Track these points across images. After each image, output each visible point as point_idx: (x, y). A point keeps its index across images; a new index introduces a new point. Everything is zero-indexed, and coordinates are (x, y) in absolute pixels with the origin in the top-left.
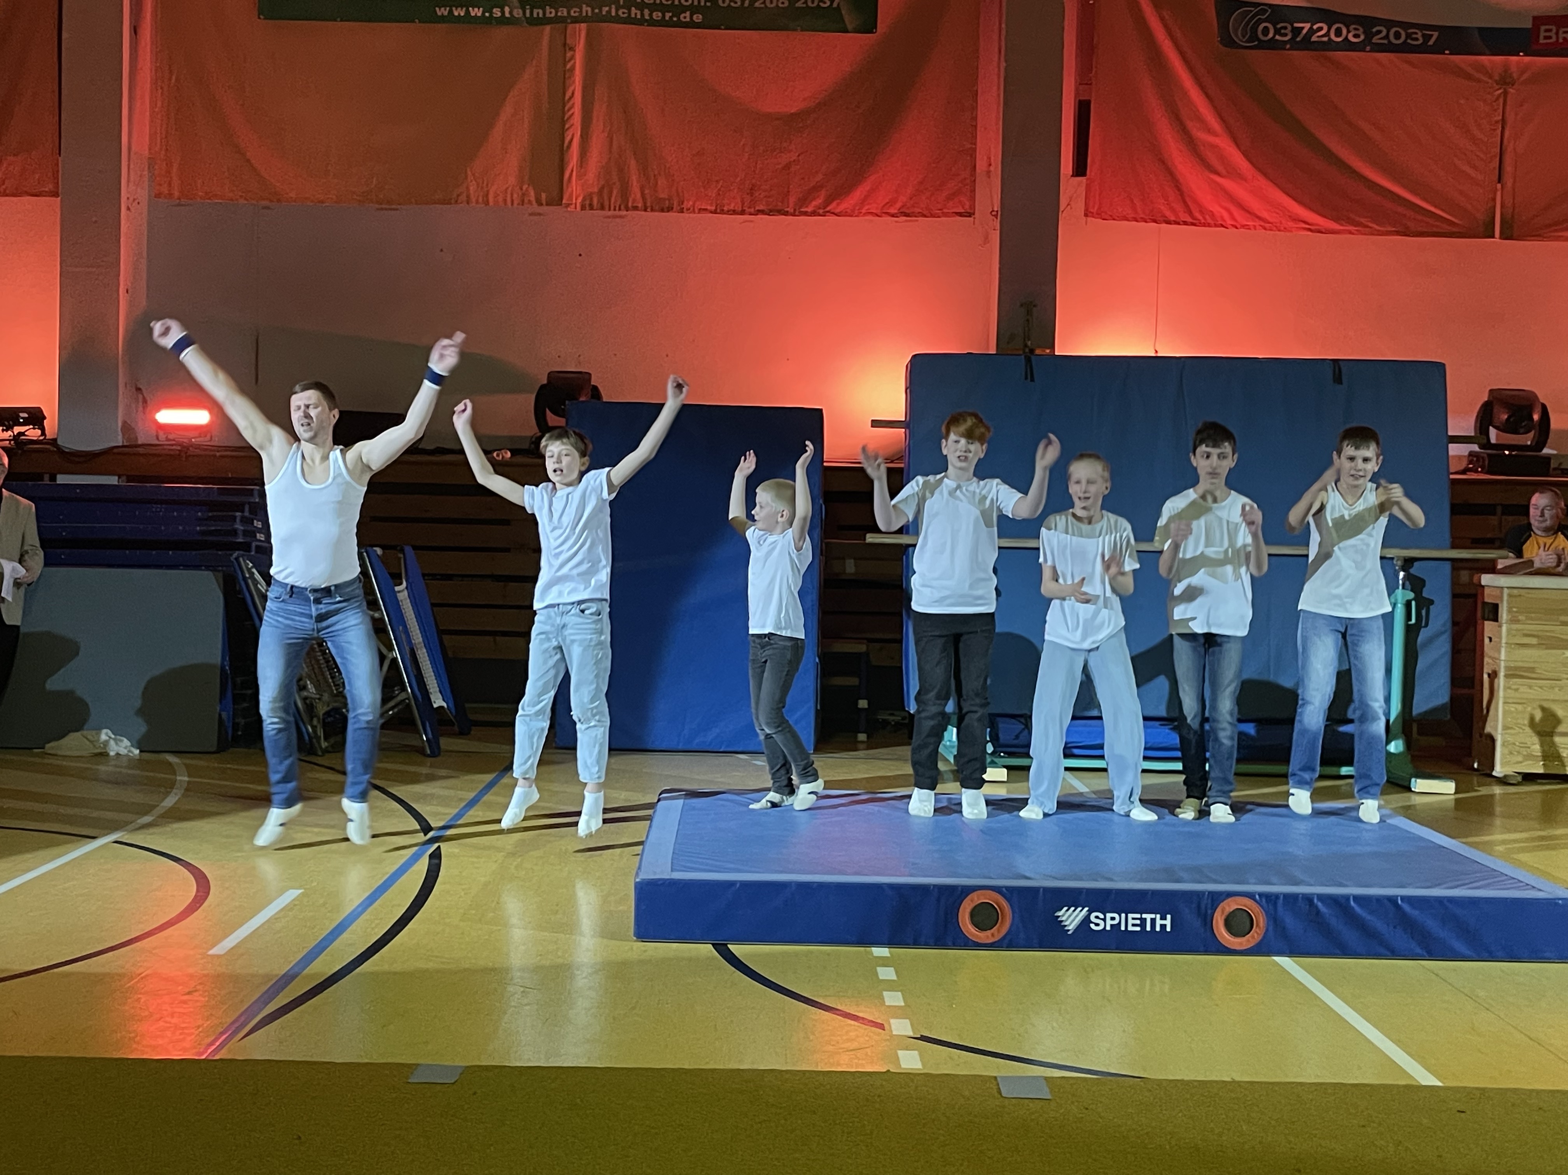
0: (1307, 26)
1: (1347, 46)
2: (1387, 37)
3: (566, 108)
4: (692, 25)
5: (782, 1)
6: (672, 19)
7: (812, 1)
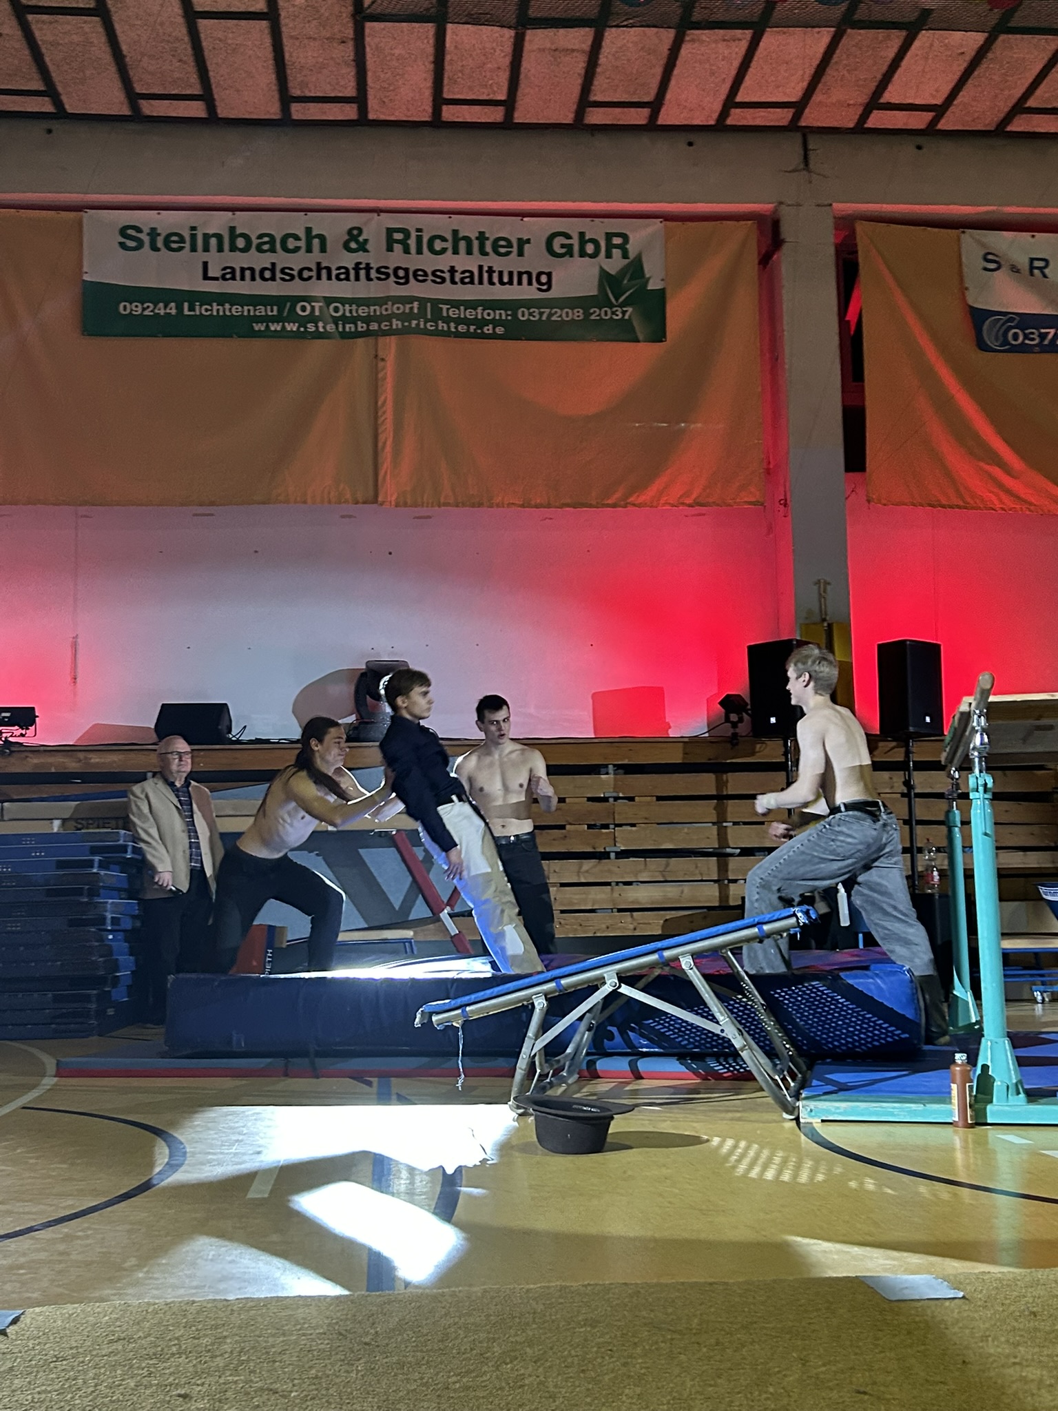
0: (1053, 331)
3: (380, 414)
4: (494, 336)
5: (578, 314)
6: (476, 331)
7: (605, 314)
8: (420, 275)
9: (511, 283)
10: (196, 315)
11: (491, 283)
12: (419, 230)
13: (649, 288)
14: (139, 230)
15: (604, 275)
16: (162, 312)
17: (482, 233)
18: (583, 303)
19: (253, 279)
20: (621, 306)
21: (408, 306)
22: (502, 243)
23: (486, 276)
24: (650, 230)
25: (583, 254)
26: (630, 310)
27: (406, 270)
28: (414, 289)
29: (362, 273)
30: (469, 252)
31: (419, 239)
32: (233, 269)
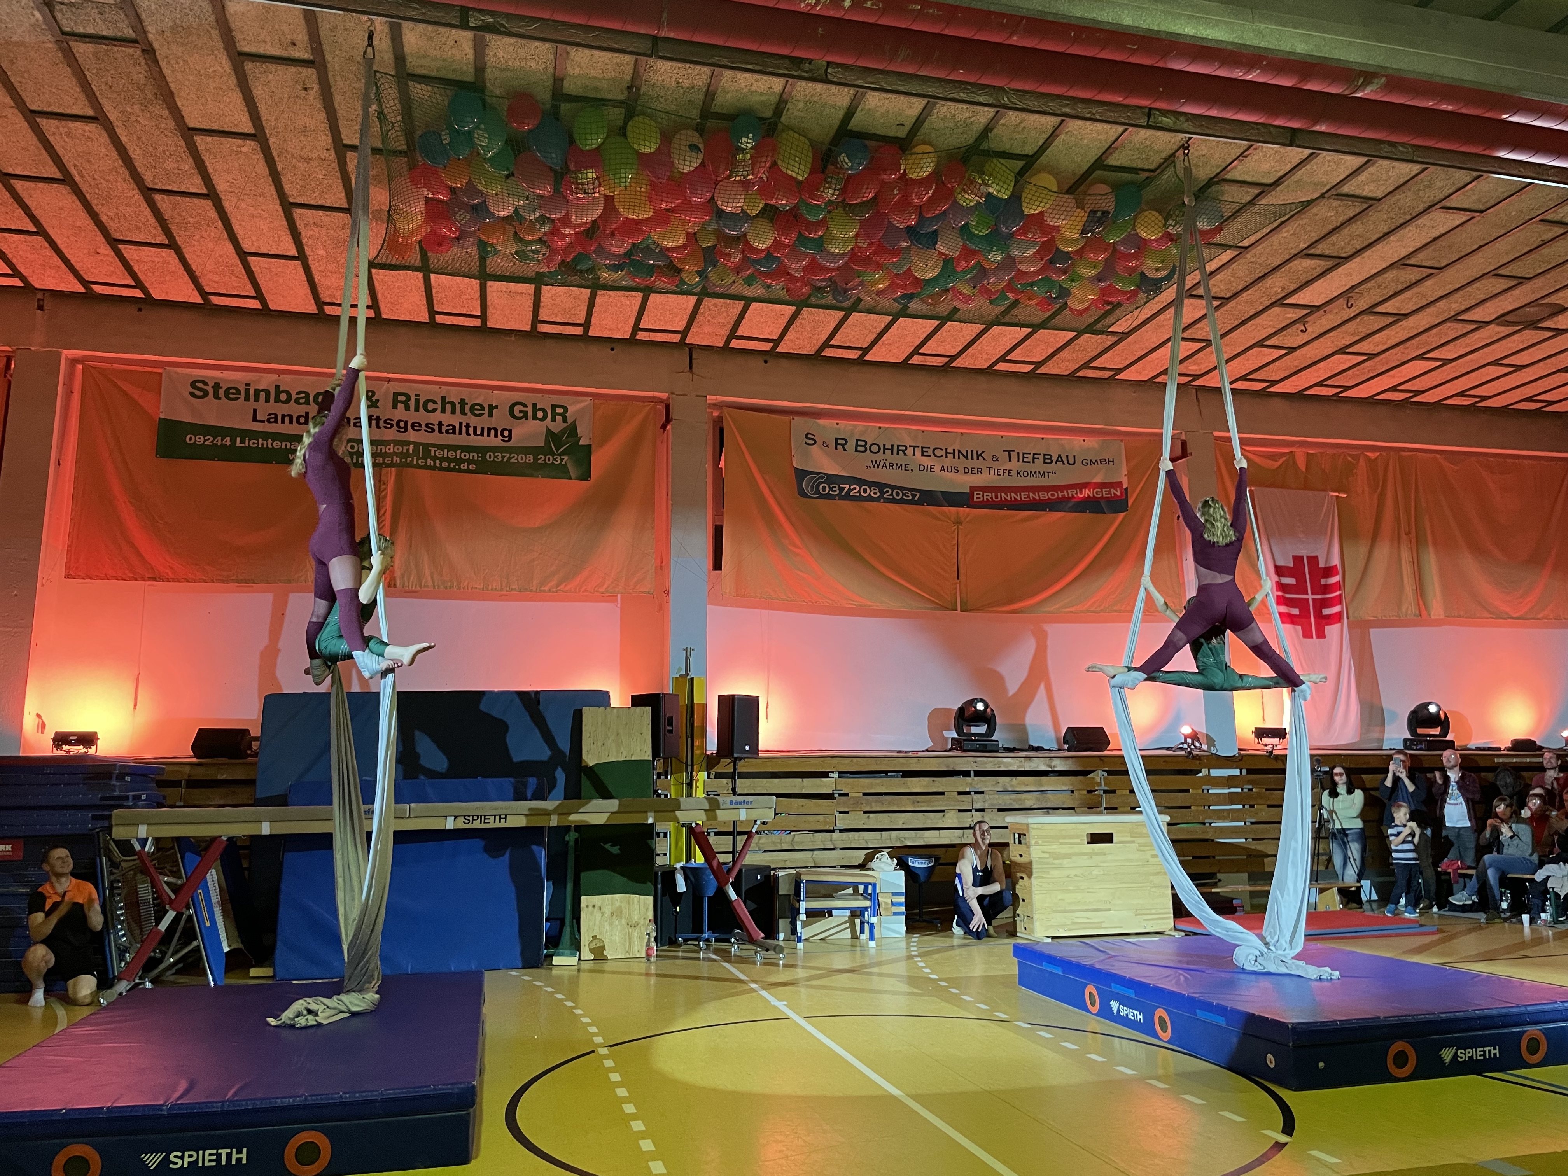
0: (848, 486)
1: (870, 499)
2: (892, 495)
4: (468, 471)
5: (530, 459)
6: (455, 467)
7: (549, 459)
8: (417, 426)
9: (482, 434)
10: (245, 447)
11: (468, 434)
12: (416, 395)
13: (581, 443)
14: (206, 383)
15: (549, 432)
16: (219, 443)
17: (463, 400)
18: (535, 451)
19: (291, 422)
20: (559, 455)
21: (405, 448)
22: (477, 407)
23: (464, 429)
24: (583, 404)
25: (535, 417)
26: (566, 458)
27: (406, 423)
28: (412, 435)
29: (374, 422)
30: (453, 412)
31: (417, 401)
32: (276, 416)
